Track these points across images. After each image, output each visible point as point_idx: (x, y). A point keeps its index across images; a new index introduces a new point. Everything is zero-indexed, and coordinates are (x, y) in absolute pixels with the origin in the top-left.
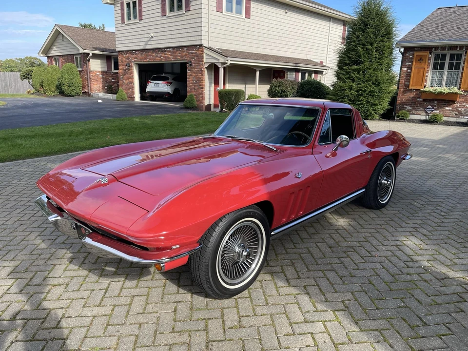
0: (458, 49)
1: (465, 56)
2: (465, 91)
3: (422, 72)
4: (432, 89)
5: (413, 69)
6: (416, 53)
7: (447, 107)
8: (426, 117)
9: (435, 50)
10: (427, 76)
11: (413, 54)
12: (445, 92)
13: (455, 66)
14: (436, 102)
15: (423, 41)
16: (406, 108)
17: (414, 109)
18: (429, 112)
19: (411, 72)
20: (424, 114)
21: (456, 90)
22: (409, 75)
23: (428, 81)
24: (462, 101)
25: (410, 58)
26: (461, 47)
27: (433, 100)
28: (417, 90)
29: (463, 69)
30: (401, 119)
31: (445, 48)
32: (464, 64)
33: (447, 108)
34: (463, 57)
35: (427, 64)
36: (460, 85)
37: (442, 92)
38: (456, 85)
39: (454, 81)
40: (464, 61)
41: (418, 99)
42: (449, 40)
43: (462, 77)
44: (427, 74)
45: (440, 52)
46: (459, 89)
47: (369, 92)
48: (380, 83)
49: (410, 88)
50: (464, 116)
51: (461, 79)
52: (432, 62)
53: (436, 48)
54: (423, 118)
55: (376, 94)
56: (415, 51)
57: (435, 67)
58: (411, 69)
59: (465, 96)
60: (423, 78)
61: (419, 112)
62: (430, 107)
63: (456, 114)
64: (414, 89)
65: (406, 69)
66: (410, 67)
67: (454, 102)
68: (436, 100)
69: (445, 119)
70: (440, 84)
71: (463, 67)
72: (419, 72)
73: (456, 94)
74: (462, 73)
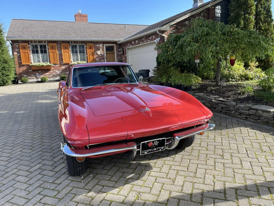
0: (43, 42)
1: (48, 46)
2: (54, 64)
3: (27, 55)
4: (34, 64)
5: (21, 53)
6: (20, 44)
7: (47, 73)
8: (37, 80)
9: (31, 43)
10: (31, 57)
11: (19, 45)
12: (45, 65)
14: (40, 71)
15: (21, 37)
16: (23, 76)
17: (28, 76)
18: (38, 77)
19: (20, 55)
20: (35, 78)
21: (48, 64)
22: (19, 57)
23: (32, 60)
24: (53, 69)
25: (17, 47)
26: (45, 42)
27: (38, 70)
28: (27, 65)
29: (49, 53)
30: (24, 83)
31: (36, 41)
32: (49, 50)
33: (47, 74)
34: (47, 47)
35: (28, 50)
36: (50, 61)
37: (43, 65)
38: (47, 61)
39: (46, 59)
40: (48, 49)
41: (29, 70)
42: (37, 37)
43: (49, 57)
44: (30, 56)
46: (50, 63)
47: (2, 68)
48: (7, 61)
49: (23, 64)
50: (56, 77)
51: (50, 58)
52: (31, 49)
53: (31, 41)
54: (36, 80)
55: (7, 69)
56: (19, 43)
57: (33, 52)
58: (20, 53)
59: (54, 67)
60: (29, 59)
61: (33, 78)
62: (37, 74)
63: (52, 76)
64: (25, 65)
65: (16, 53)
66: (19, 52)
67: (49, 70)
68: (40, 70)
69: (49, 79)
70: (39, 61)
71: (49, 52)
72: (25, 55)
73: (50, 66)
74: (49, 55)
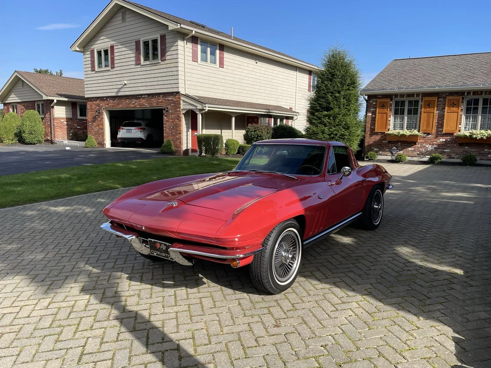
0: (415, 96)
1: (422, 102)
2: (424, 134)
3: (385, 117)
4: (396, 132)
5: (377, 114)
6: (379, 100)
7: (410, 147)
8: (392, 157)
9: (395, 97)
10: (390, 121)
11: (376, 101)
12: (407, 134)
13: (413, 112)
14: (399, 144)
15: (383, 89)
16: (373, 149)
17: (381, 150)
18: (394, 153)
19: (375, 117)
20: (390, 154)
21: (416, 132)
22: (373, 119)
23: (391, 125)
24: (422, 142)
25: (374, 105)
26: (418, 95)
27: (397, 142)
28: (382, 133)
29: (421, 114)
30: (370, 160)
31: (404, 95)
32: (421, 109)
33: (409, 149)
34: (420, 103)
35: (389, 109)
36: (419, 127)
37: (404, 134)
38: (415, 128)
39: (414, 125)
40: (421, 107)
41: (384, 141)
42: (406, 88)
43: (420, 120)
44: (389, 119)
45: (399, 99)
46: (419, 132)
47: (340, 135)
48: (349, 127)
49: (376, 131)
50: (425, 155)
51: (420, 122)
52: (393, 107)
53: (396, 95)
54: (389, 158)
55: (346, 137)
56: (378, 98)
57: (396, 113)
58: (375, 114)
59: (425, 137)
60: (386, 123)
61: (386, 153)
62: (394, 148)
63: (418, 154)
64: (379, 133)
65: (371, 114)
66: (374, 113)
67: (415, 143)
68: (400, 142)
69: (408, 158)
70: (402, 128)
71: (421, 112)
72: (382, 117)
73: (417, 136)
74: (420, 117)
